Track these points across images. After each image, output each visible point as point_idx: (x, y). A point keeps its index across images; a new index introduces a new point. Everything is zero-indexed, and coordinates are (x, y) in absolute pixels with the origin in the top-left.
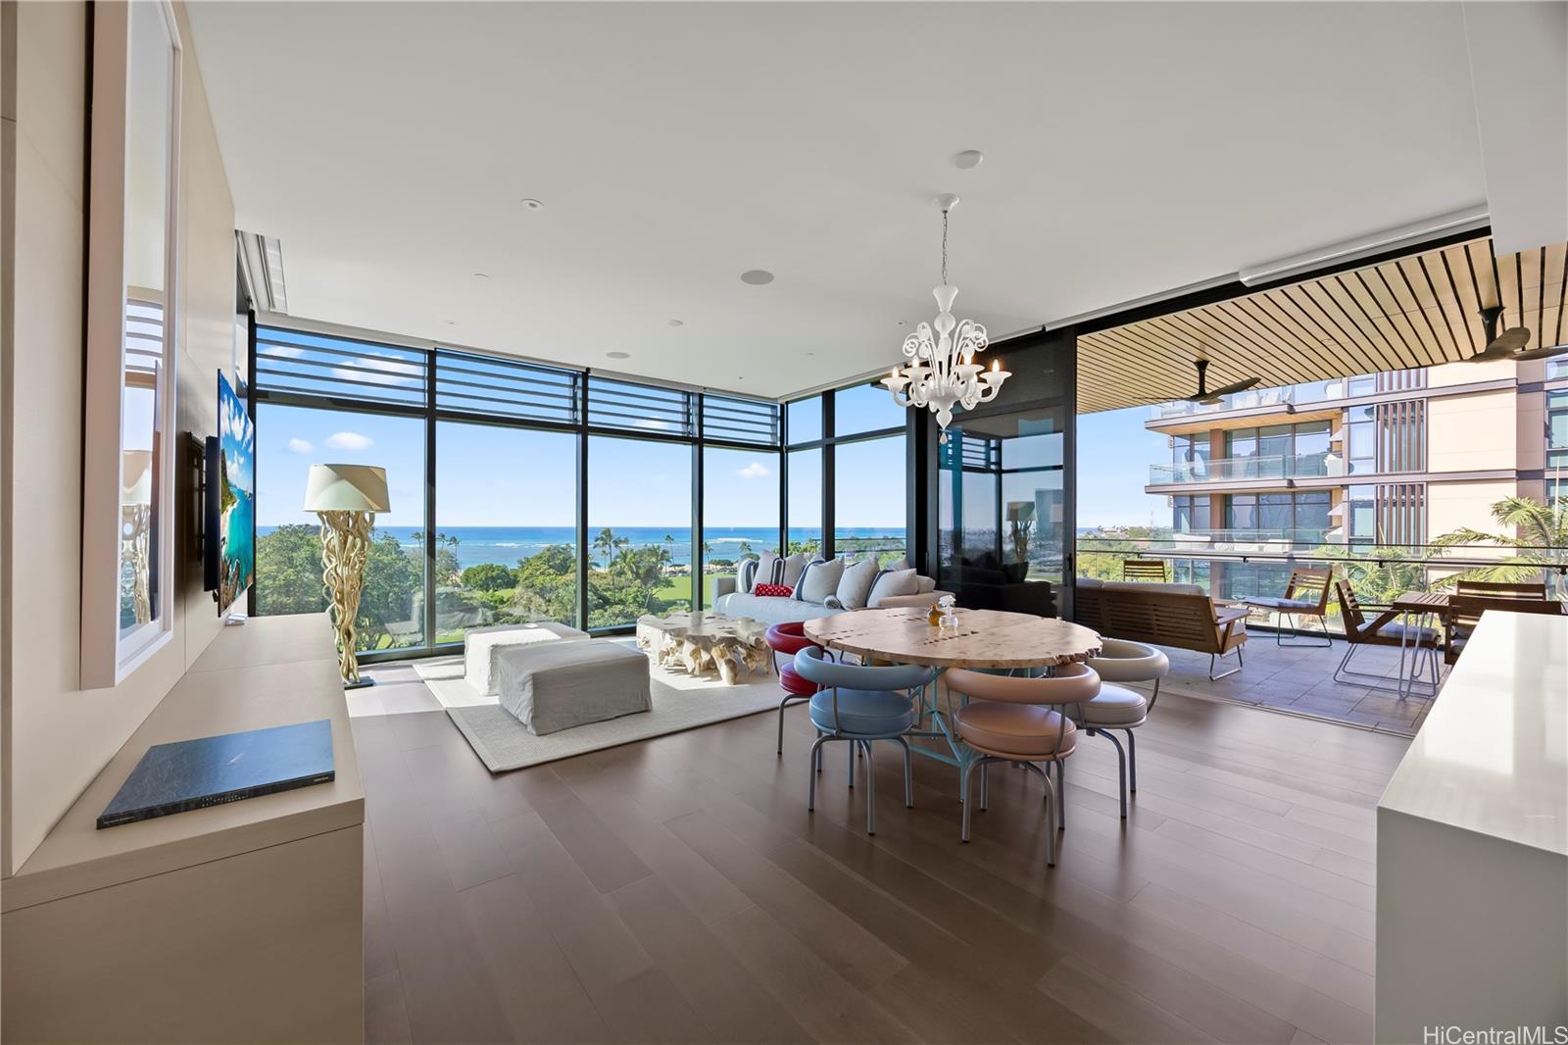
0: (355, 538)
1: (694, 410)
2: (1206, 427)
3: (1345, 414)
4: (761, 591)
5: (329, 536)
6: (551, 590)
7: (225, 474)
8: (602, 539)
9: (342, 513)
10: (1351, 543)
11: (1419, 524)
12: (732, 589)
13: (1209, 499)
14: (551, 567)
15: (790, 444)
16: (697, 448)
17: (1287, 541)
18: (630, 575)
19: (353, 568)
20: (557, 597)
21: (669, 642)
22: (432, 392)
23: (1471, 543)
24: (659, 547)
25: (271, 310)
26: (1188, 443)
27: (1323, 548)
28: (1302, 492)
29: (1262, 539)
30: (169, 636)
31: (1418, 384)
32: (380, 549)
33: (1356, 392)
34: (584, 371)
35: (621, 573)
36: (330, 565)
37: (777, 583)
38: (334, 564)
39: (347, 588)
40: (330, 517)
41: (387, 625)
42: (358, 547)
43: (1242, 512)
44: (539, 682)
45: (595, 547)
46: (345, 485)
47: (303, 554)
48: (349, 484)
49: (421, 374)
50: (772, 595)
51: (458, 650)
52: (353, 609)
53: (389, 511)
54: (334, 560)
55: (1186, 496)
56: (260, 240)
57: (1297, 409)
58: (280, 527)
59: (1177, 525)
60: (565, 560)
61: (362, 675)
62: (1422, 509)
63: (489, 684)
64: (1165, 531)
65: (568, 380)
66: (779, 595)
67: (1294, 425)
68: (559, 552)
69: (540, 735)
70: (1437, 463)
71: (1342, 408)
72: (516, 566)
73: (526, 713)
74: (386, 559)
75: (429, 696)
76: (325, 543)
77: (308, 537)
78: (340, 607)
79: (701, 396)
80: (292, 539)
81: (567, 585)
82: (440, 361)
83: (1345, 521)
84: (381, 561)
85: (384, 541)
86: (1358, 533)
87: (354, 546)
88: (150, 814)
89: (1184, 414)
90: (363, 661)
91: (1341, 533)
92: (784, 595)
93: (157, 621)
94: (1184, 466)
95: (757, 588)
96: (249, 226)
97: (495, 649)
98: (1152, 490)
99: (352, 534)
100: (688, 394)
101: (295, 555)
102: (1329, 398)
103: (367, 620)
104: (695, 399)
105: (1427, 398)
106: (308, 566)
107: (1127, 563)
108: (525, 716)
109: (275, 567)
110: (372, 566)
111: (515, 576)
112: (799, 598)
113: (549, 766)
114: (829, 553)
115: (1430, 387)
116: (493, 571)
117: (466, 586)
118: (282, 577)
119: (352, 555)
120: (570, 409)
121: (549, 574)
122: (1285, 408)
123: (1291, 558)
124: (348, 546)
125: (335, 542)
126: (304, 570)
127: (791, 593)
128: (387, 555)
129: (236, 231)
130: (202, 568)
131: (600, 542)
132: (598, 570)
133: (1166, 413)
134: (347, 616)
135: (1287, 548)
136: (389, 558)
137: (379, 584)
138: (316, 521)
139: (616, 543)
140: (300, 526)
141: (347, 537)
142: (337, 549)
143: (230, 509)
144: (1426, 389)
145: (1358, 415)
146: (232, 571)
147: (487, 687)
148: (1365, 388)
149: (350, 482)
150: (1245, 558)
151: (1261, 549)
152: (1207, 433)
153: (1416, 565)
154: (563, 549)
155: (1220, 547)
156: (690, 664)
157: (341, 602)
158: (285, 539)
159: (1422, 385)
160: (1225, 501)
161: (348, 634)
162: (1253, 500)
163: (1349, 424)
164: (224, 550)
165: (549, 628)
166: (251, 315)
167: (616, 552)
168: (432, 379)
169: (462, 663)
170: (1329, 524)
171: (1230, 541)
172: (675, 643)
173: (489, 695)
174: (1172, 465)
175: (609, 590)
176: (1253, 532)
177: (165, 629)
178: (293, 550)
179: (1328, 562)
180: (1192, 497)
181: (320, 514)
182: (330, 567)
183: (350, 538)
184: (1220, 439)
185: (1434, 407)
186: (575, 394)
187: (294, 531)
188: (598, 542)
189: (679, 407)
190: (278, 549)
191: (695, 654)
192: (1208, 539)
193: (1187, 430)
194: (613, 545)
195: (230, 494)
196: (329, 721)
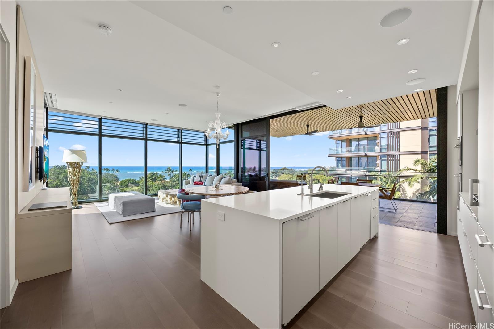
0: (77, 169)
1: (180, 134)
2: (345, 138)
3: (380, 135)
4: (196, 183)
5: (70, 169)
6: (150, 187)
7: (44, 154)
8: (168, 170)
9: (73, 163)
10: (381, 171)
11: (398, 166)
12: (189, 183)
13: (345, 158)
14: (151, 179)
15: (209, 143)
16: (180, 144)
17: (365, 171)
18: (177, 182)
19: (76, 177)
20: (152, 189)
21: (165, 196)
22: (100, 129)
23: (408, 171)
24: (186, 173)
25: (53, 107)
26: (340, 142)
27: (373, 172)
28: (369, 157)
29: (359, 170)
30: (34, 186)
31: (397, 127)
32: (90, 174)
33: (383, 129)
34: (146, 123)
35: (174, 181)
36: (70, 176)
37: (200, 181)
38: (71, 176)
39: (75, 182)
40: (70, 164)
41: (88, 194)
42: (78, 171)
43: (354, 162)
44: (124, 204)
45: (165, 173)
46: (74, 155)
47: (63, 175)
48: (75, 155)
49: (98, 124)
50: (198, 184)
51: (107, 200)
52: (77, 188)
53: (87, 162)
54: (71, 175)
55: (340, 158)
56: (50, 94)
57: (367, 133)
58: (54, 166)
59: (337, 166)
60: (155, 177)
61: (79, 206)
62: (398, 162)
63: (114, 206)
64: (334, 168)
65: (142, 126)
66: (200, 184)
67: (368, 138)
68: (153, 174)
69: (124, 216)
70: (402, 149)
71: (379, 133)
72: (139, 179)
73: (121, 211)
74: (93, 177)
75: (98, 210)
76: (68, 170)
77: (64, 170)
78: (73, 187)
79: (182, 130)
80: (59, 170)
81: (156, 185)
82: (103, 120)
83: (379, 165)
84: (90, 178)
85: (92, 171)
86: (383, 169)
87: (77, 171)
88: (36, 210)
89: (338, 134)
90: (79, 203)
91: (378, 169)
92: (202, 184)
93: (32, 183)
94: (340, 149)
95: (194, 183)
96: (47, 91)
97: (116, 197)
98: (330, 156)
99: (76, 168)
100: (179, 130)
101: (60, 176)
102: (376, 130)
103: (86, 197)
104: (180, 131)
105: (400, 131)
106: (64, 180)
107: (297, 176)
108: (121, 212)
109: (53, 180)
110: (88, 179)
111: (139, 183)
112: (205, 185)
113: (124, 222)
114: (218, 173)
115: (400, 128)
116: (131, 181)
117: (121, 186)
118: (55, 183)
119: (76, 174)
120: (143, 134)
121: (150, 182)
122: (364, 133)
123: (366, 175)
124: (75, 171)
125: (71, 170)
126: (63, 181)
127: (203, 183)
128: (93, 176)
129: (44, 92)
130: (38, 175)
131: (167, 171)
132: (167, 180)
133: (334, 134)
134: (75, 190)
135: (365, 173)
136: (94, 177)
137: (90, 185)
138: (66, 165)
139: (172, 172)
140: (61, 166)
141: (75, 169)
142: (72, 172)
143: (45, 161)
144: (399, 128)
145: (383, 135)
146: (45, 176)
147: (113, 207)
148: (384, 127)
149: (76, 154)
150: (351, 175)
151: (359, 173)
152: (345, 140)
153: (395, 177)
154: (155, 173)
155: (348, 172)
156: (169, 201)
157: (73, 186)
158: (56, 171)
159: (398, 127)
160: (350, 159)
161: (75, 195)
162: (357, 159)
163: (381, 138)
164: (44, 170)
165: (132, 193)
166: (47, 109)
167: (172, 174)
168: (100, 125)
169: (108, 203)
170: (376, 165)
171: (351, 170)
172: (166, 196)
173: (114, 209)
174: (336, 149)
175: (170, 187)
176: (357, 168)
177: (33, 185)
178: (59, 174)
179: (373, 176)
180: (341, 158)
181: (67, 163)
182: (70, 177)
183: (76, 169)
184: (348, 141)
185: (401, 133)
186: (144, 129)
187: (59, 168)
188: (166, 171)
189: (176, 133)
190: (54, 174)
191: (171, 199)
192: (345, 170)
193: (340, 138)
194: (171, 172)
195: (45, 158)
196: (67, 201)
